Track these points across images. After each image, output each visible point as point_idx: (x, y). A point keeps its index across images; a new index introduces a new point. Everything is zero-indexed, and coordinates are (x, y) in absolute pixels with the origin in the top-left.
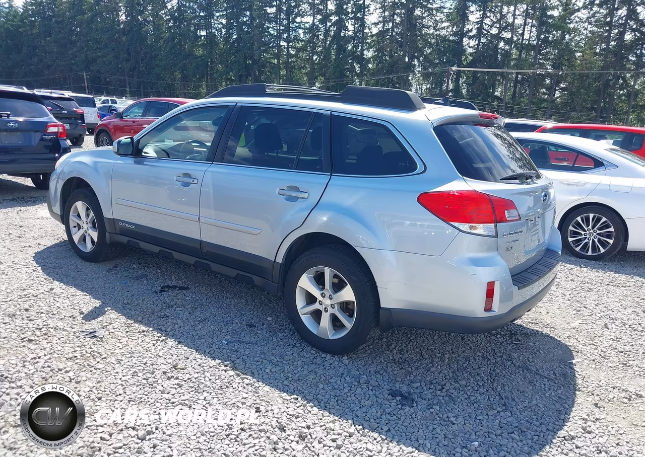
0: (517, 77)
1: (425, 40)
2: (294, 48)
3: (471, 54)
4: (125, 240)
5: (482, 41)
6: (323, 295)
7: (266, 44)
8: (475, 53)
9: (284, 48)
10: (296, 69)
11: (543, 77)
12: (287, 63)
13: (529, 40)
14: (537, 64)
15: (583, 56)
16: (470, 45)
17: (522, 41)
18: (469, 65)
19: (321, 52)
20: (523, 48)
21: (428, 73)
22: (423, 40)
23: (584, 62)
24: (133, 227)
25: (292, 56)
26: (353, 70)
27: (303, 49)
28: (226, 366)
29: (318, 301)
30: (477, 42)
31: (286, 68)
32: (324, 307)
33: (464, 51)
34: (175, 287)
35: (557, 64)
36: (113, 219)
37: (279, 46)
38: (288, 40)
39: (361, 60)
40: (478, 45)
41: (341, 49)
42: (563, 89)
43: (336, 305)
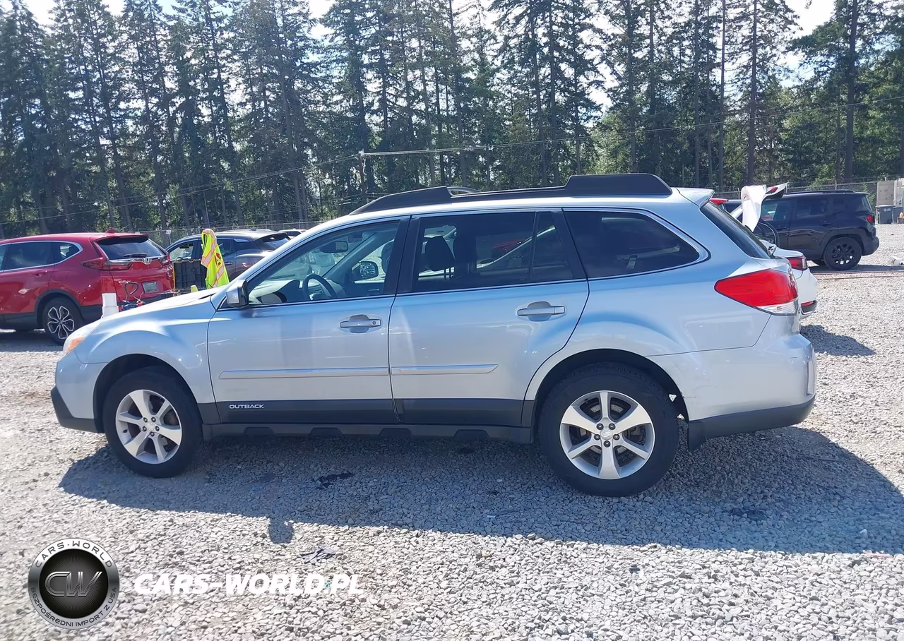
0: (442, 158)
1: (316, 120)
2: (123, 146)
3: (379, 134)
4: (239, 429)
5: (389, 116)
6: (600, 427)
7: (77, 144)
8: (383, 131)
9: (108, 148)
10: (132, 177)
11: (474, 154)
12: (117, 170)
13: (447, 110)
14: (463, 140)
15: (514, 124)
16: (374, 121)
17: (439, 112)
18: (380, 148)
19: (168, 150)
20: (442, 121)
21: (328, 165)
22: (314, 120)
23: (517, 132)
24: (261, 406)
25: (123, 159)
26: (220, 170)
27: (139, 147)
28: (533, 539)
29: (593, 435)
30: (382, 118)
31: (116, 177)
32: (603, 441)
33: (370, 130)
34: (333, 477)
35: (487, 137)
36: (216, 403)
37: (98, 146)
38: (112, 137)
39: (230, 154)
40: (385, 120)
41: (198, 143)
42: (498, 168)
43: (621, 435)
